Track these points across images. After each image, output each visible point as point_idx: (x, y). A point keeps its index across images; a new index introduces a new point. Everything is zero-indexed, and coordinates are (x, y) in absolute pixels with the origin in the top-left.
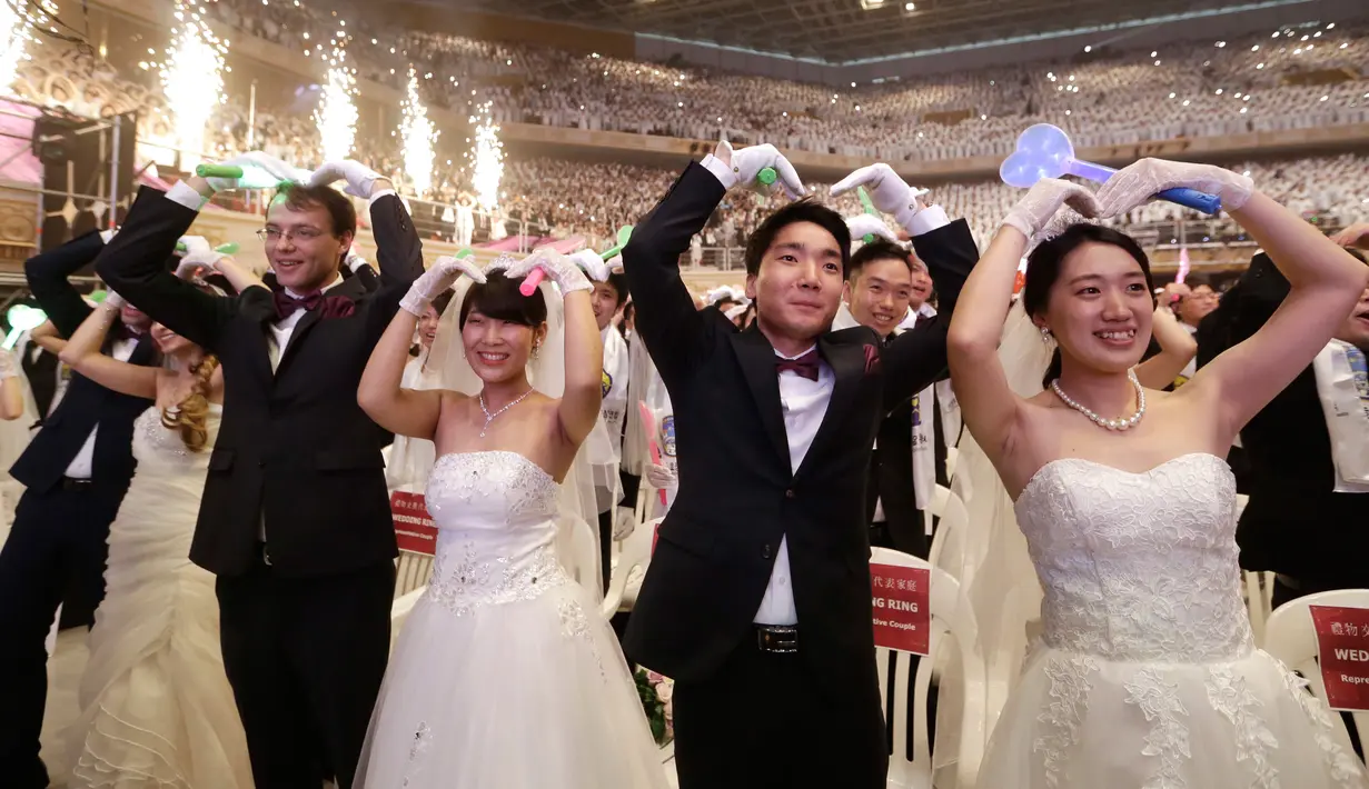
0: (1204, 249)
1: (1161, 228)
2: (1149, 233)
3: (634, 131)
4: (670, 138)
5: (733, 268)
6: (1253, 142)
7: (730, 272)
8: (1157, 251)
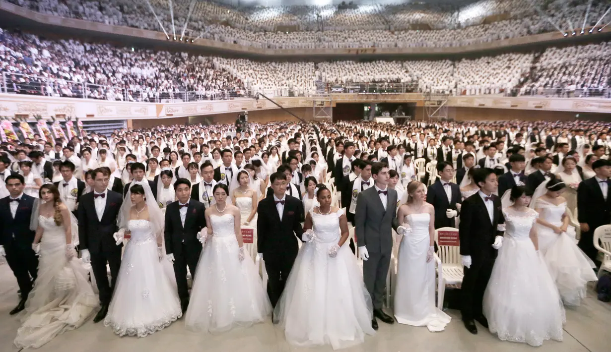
0: (374, 95)
1: (361, 86)
2: (357, 87)
3: (137, 27)
4: (156, 32)
5: (189, 100)
6: (396, 51)
7: (188, 102)
8: (359, 95)
